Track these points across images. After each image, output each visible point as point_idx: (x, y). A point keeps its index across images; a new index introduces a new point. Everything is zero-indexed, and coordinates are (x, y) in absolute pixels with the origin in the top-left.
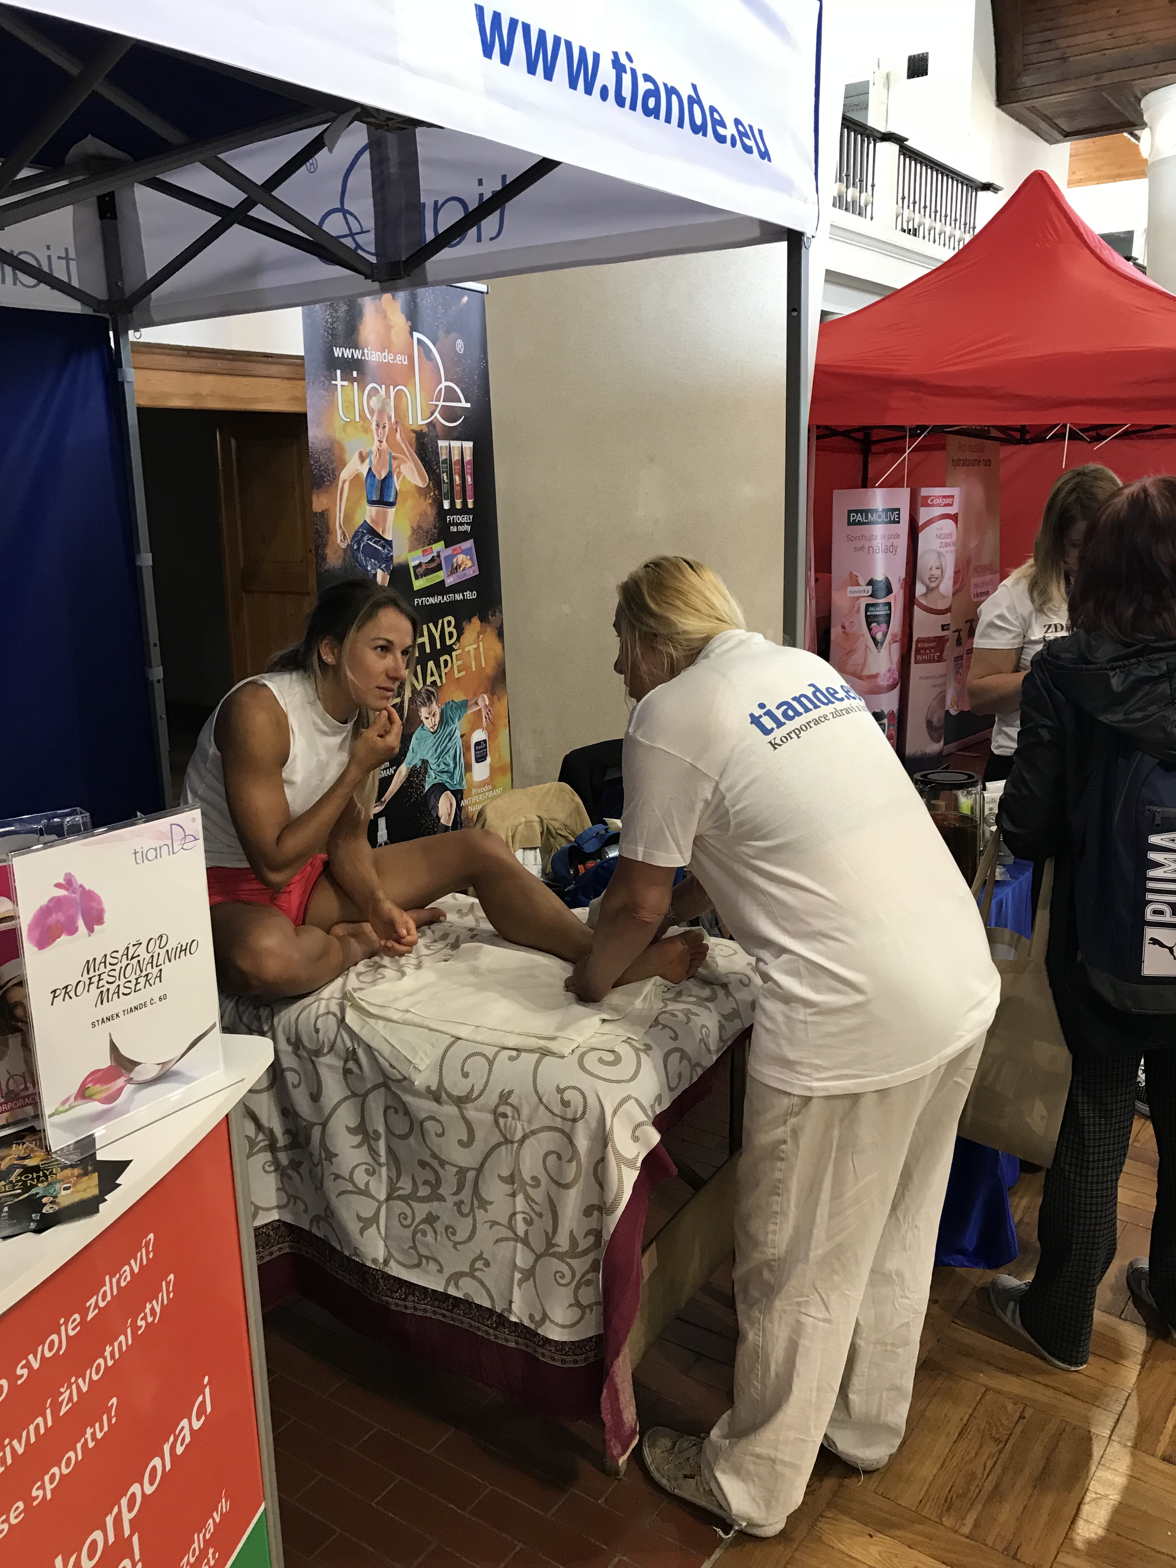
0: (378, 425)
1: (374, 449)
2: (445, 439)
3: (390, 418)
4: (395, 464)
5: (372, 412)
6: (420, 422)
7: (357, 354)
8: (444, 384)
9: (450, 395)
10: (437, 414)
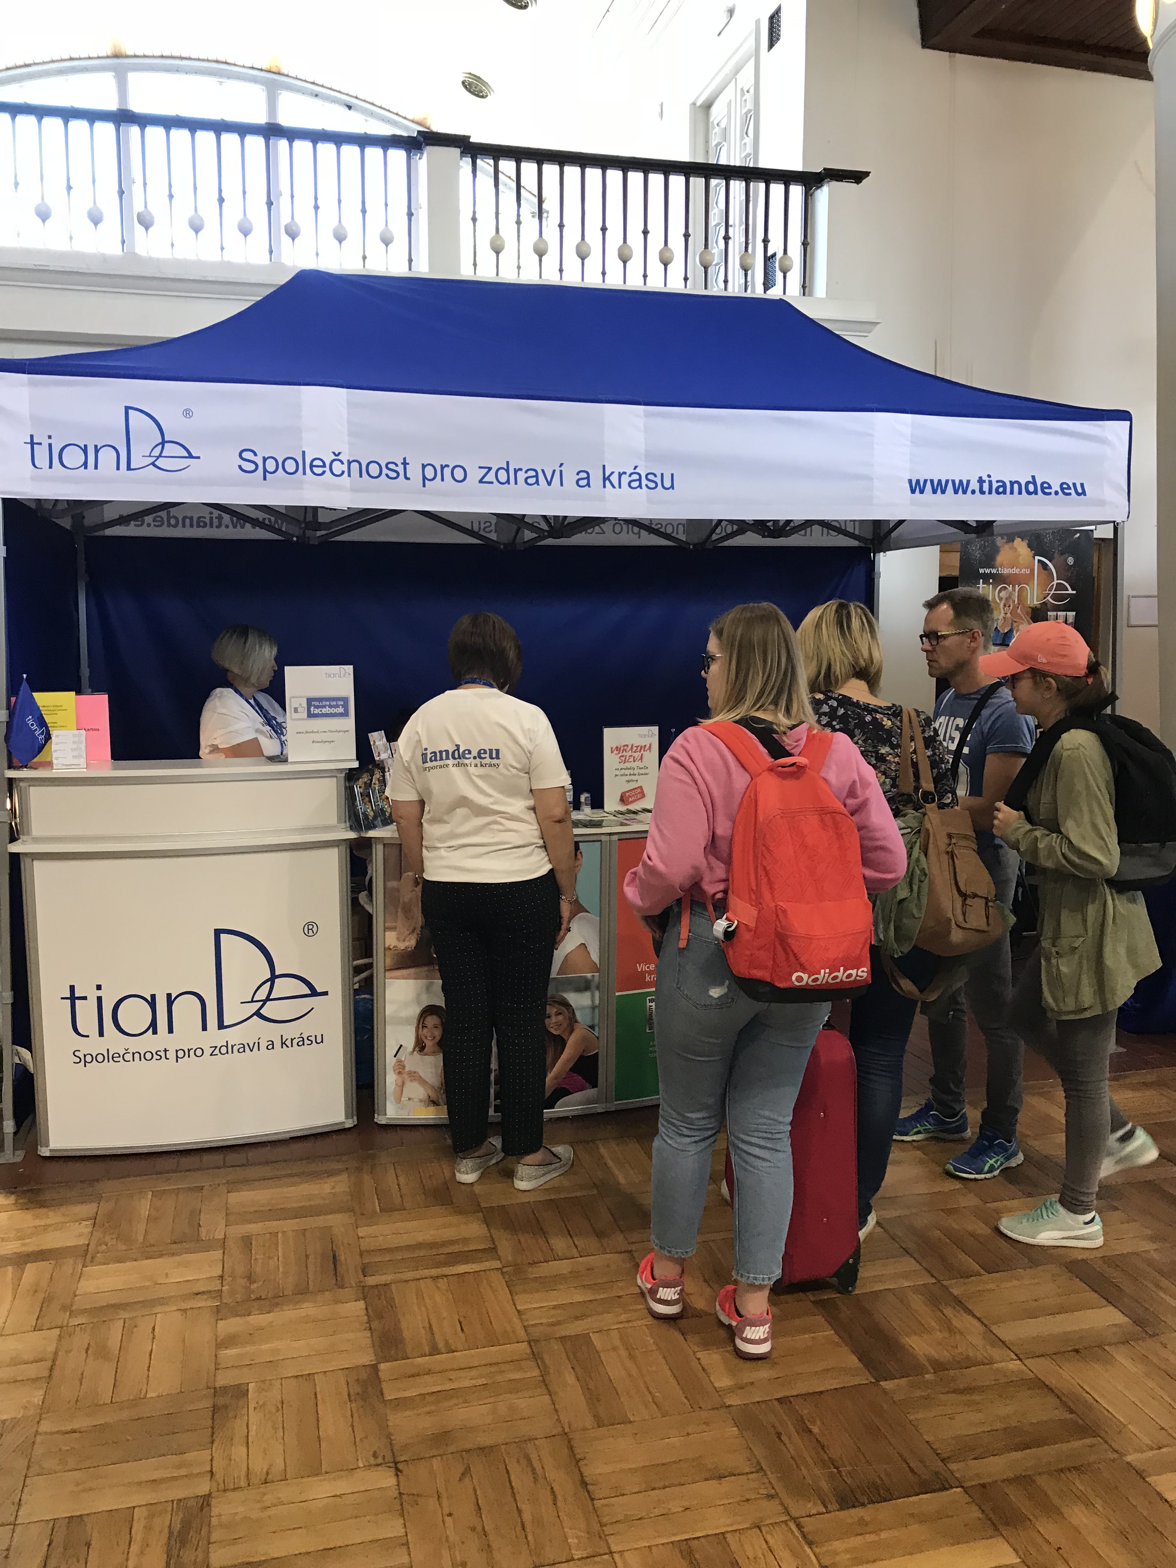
0: (1005, 606)
1: (1001, 617)
2: (1053, 611)
3: (1014, 602)
4: (1015, 625)
5: (1001, 599)
6: (1036, 603)
7: (994, 571)
8: (1056, 582)
9: (1060, 587)
10: (1049, 598)
